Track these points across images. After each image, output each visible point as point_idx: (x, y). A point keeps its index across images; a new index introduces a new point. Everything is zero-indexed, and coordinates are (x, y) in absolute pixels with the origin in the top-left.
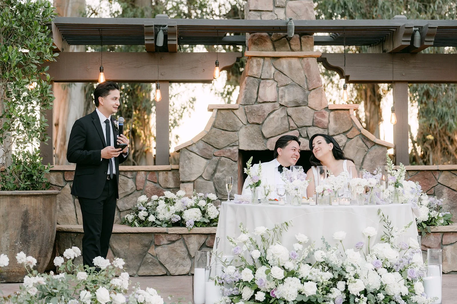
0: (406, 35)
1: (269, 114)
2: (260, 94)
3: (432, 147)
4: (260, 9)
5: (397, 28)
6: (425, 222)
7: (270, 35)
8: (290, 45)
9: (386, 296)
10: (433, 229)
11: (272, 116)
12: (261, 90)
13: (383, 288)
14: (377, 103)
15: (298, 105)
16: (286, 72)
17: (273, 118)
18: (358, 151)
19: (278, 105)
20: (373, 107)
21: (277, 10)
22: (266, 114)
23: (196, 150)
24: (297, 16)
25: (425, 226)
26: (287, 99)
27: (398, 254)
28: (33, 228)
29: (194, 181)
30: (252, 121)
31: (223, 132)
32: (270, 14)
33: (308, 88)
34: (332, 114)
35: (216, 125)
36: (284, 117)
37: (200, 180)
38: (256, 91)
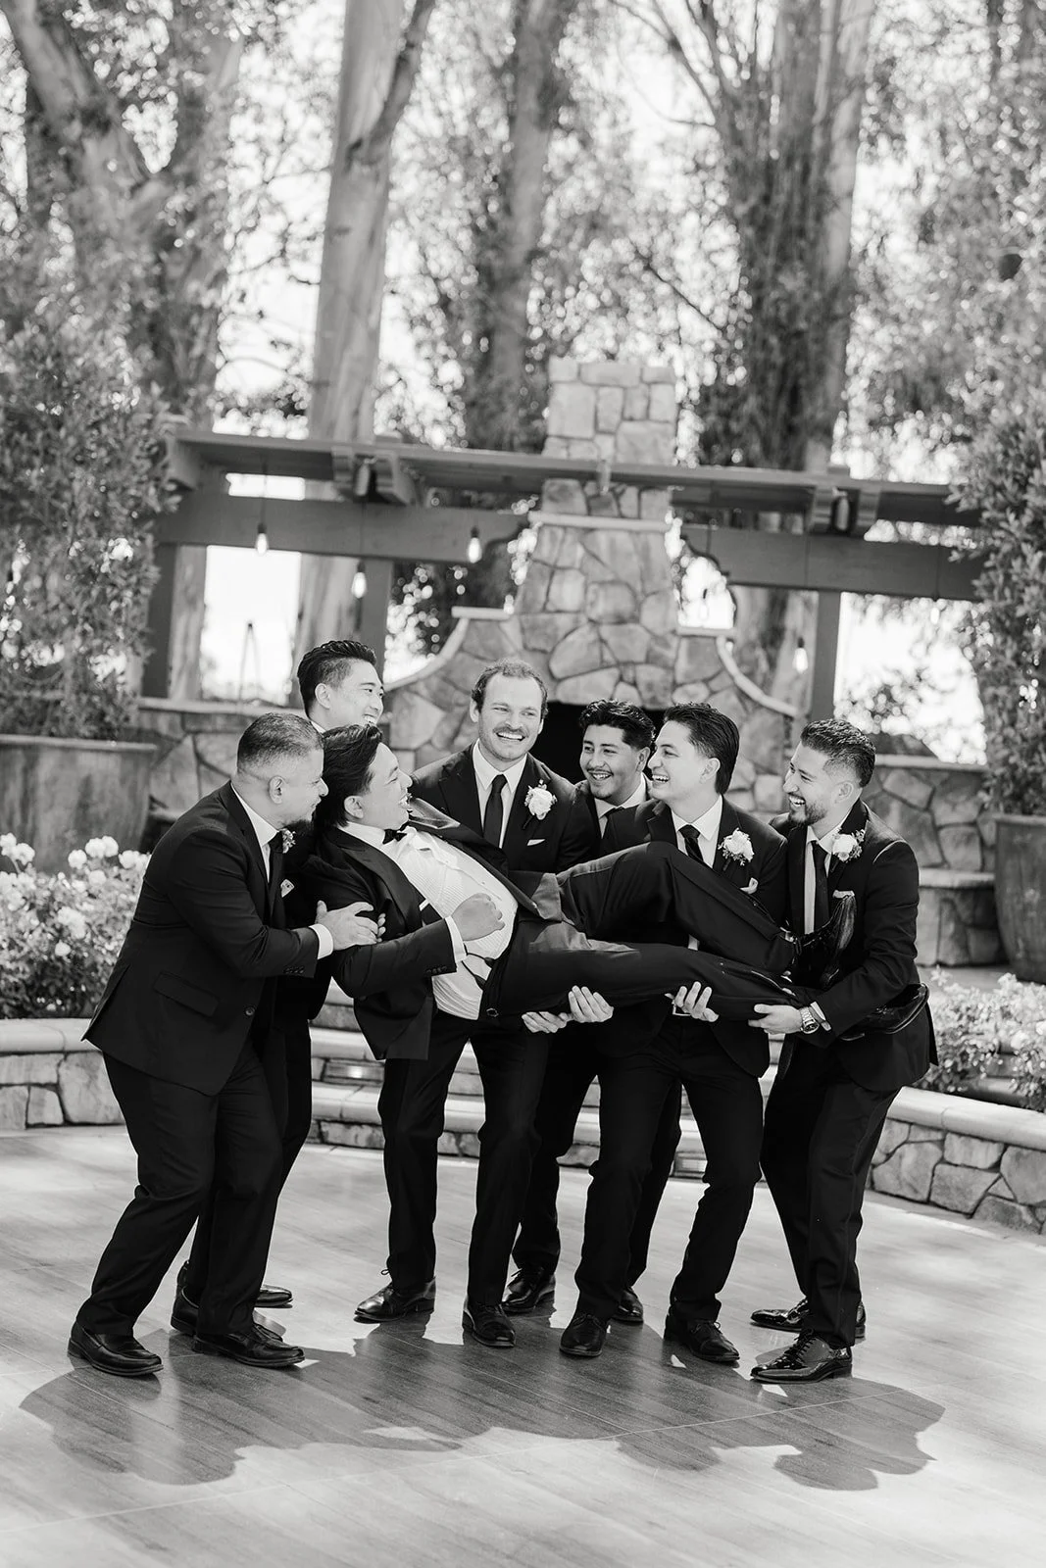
0: (822, 504)
1: (566, 636)
2: (552, 596)
4: (567, 433)
5: (813, 488)
7: (583, 486)
8: (619, 506)
11: (570, 638)
12: (554, 588)
15: (620, 620)
16: (605, 557)
17: (573, 642)
19: (583, 619)
21: (600, 440)
22: (561, 634)
23: (424, 692)
24: (637, 453)
26: (602, 608)
28: (99, 809)
29: (415, 751)
30: (533, 644)
31: (477, 661)
32: (586, 445)
33: (643, 591)
34: (685, 643)
35: (465, 647)
36: (594, 642)
37: (427, 748)
38: (543, 590)
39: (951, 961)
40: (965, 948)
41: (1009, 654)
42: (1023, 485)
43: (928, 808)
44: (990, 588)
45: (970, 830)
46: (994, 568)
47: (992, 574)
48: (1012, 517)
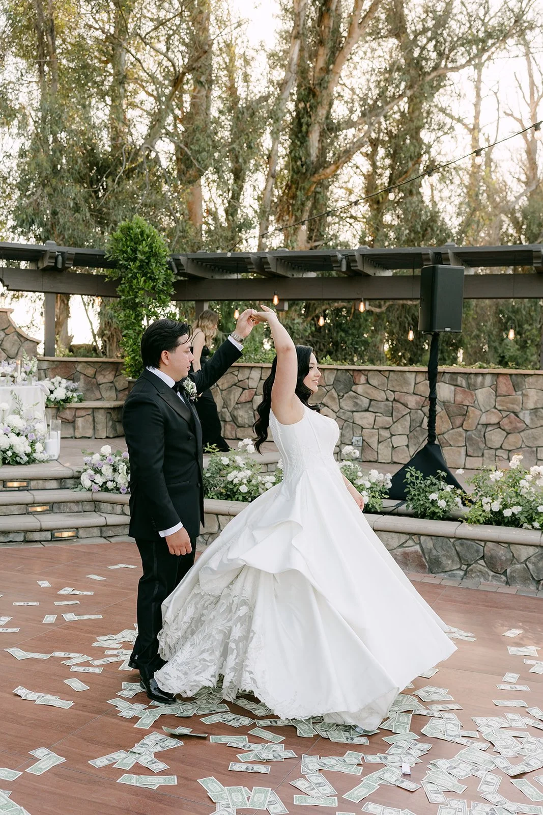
0: (50, 258)
3: (109, 340)
5: (45, 251)
6: (62, 400)
9: (14, 453)
10: (68, 405)
13: (11, 448)
14: (66, 302)
18: (14, 344)
20: (63, 304)
25: (62, 403)
27: (25, 424)
39: (111, 436)
40: (116, 430)
41: (133, 317)
42: (135, 251)
43: (94, 378)
44: (123, 291)
45: (111, 385)
46: (124, 283)
47: (123, 286)
48: (131, 264)
